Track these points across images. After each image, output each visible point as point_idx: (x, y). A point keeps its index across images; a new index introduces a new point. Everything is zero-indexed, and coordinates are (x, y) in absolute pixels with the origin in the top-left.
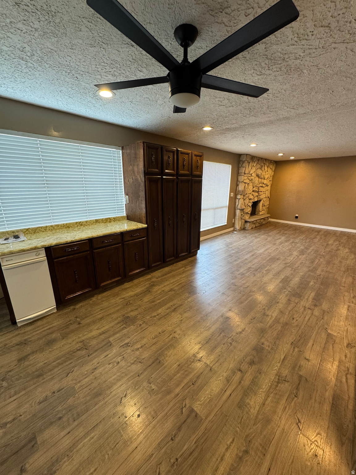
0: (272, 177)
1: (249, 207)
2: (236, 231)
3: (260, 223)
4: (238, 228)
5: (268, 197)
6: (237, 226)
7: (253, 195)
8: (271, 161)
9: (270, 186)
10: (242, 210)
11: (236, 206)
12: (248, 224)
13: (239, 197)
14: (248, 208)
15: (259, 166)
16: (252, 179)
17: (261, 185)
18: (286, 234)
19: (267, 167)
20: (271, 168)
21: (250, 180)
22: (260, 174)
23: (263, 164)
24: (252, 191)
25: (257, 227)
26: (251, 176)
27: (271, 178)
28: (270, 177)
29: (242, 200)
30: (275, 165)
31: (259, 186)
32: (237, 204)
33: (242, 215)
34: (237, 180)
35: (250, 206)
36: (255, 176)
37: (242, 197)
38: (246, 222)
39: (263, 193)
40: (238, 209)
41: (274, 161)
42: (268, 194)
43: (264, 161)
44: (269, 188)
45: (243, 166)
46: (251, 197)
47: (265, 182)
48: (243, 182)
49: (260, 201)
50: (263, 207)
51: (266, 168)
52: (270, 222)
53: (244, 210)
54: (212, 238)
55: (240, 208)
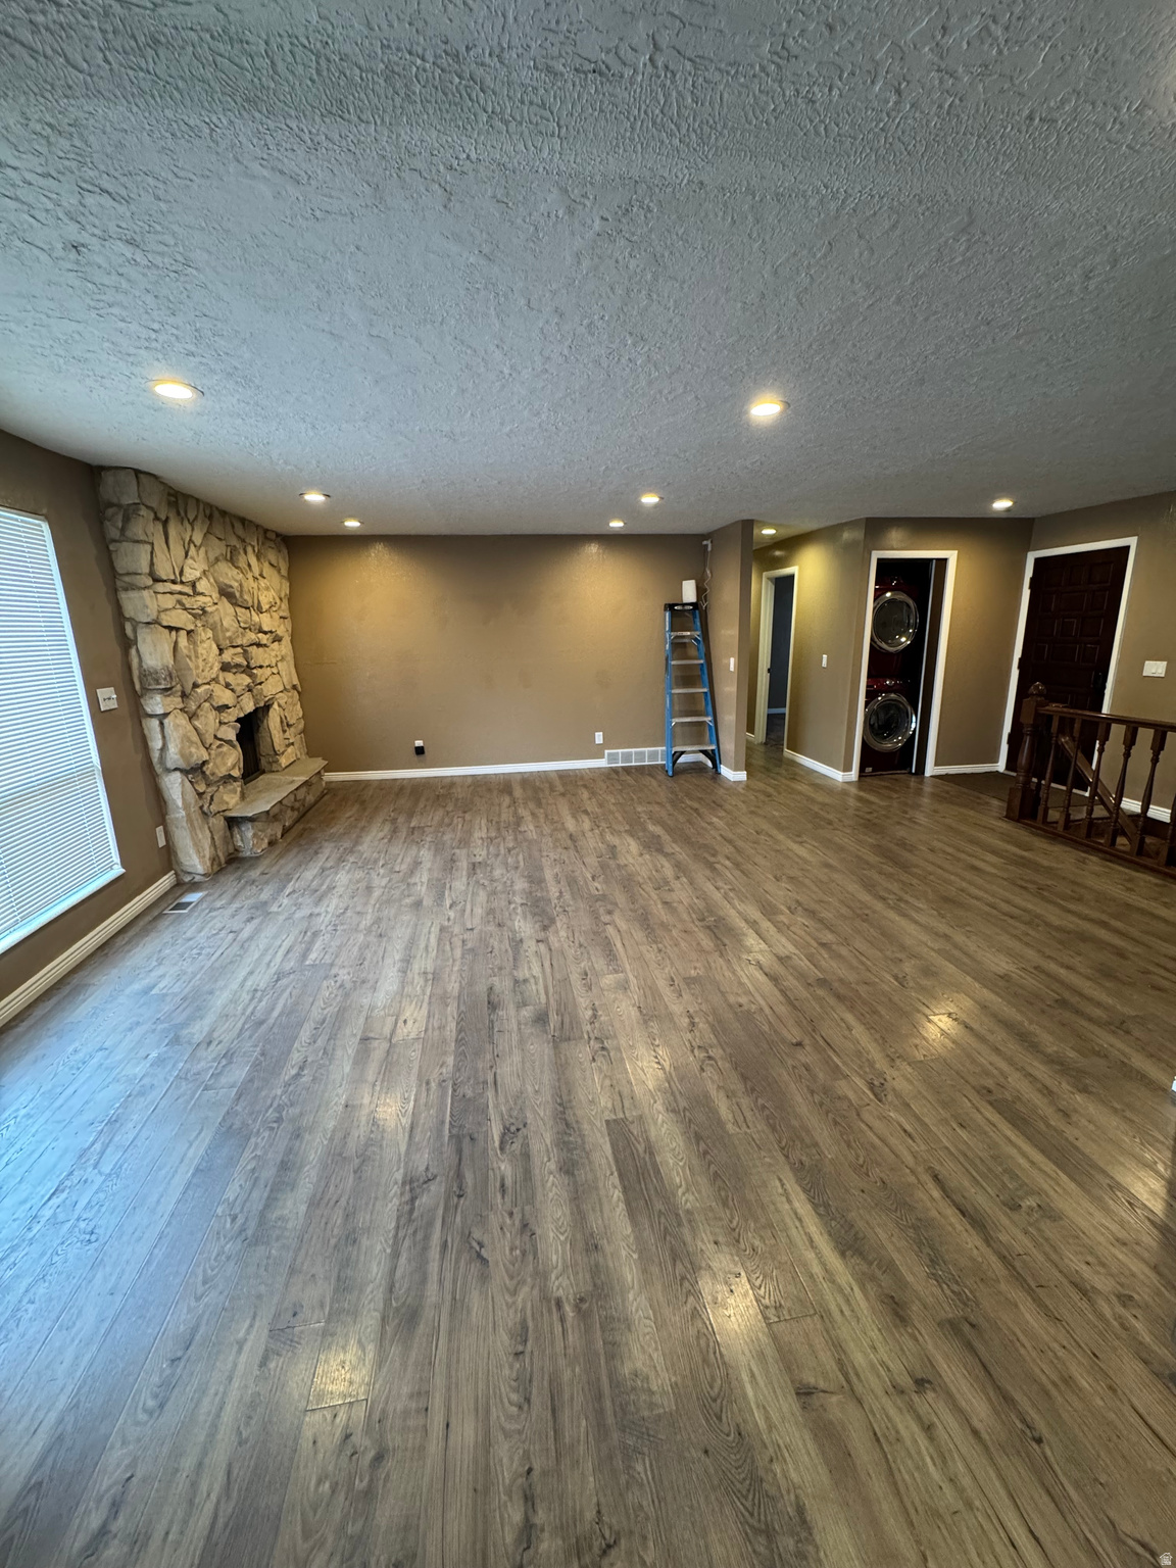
0: (286, 601)
1: (226, 748)
2: (194, 886)
3: (297, 805)
4: (200, 869)
5: (294, 687)
6: (195, 858)
7: (227, 686)
8: (266, 531)
9: (287, 640)
10: (195, 771)
11: (155, 756)
12: (249, 832)
13: (156, 704)
14: (223, 755)
15: (218, 548)
16: (203, 609)
17: (252, 636)
18: (421, 829)
19: (258, 559)
20: (274, 562)
21: (194, 616)
22: (235, 584)
23: (234, 542)
24: (217, 667)
25: (290, 828)
26: (196, 593)
27: (285, 605)
28: (278, 601)
29: (182, 720)
30: (286, 552)
31: (245, 642)
32: (156, 744)
33: (200, 795)
34: (120, 616)
35: (229, 742)
36: (215, 595)
37: (177, 701)
38: (233, 823)
39: (268, 671)
40: (168, 771)
41: (278, 535)
42: (288, 673)
43: (238, 525)
44: (285, 647)
45: (129, 534)
46: (226, 697)
47: (267, 622)
48: (156, 622)
49: (267, 707)
50: (284, 731)
51: (253, 561)
52: (332, 790)
53: (208, 769)
54: (39, 1012)
55: (182, 764)
